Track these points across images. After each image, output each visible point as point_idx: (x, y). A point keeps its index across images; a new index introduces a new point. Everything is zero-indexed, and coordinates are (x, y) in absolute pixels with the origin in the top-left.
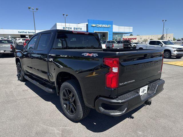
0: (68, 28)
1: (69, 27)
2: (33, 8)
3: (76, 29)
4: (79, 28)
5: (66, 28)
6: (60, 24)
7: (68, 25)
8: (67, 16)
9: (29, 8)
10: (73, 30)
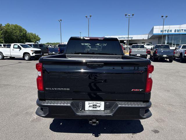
0: (166, 31)
1: (168, 30)
2: (129, 15)
3: (178, 31)
4: (182, 30)
5: (165, 31)
6: (158, 27)
7: (166, 27)
8: (166, 17)
9: (126, 15)
10: (173, 32)
